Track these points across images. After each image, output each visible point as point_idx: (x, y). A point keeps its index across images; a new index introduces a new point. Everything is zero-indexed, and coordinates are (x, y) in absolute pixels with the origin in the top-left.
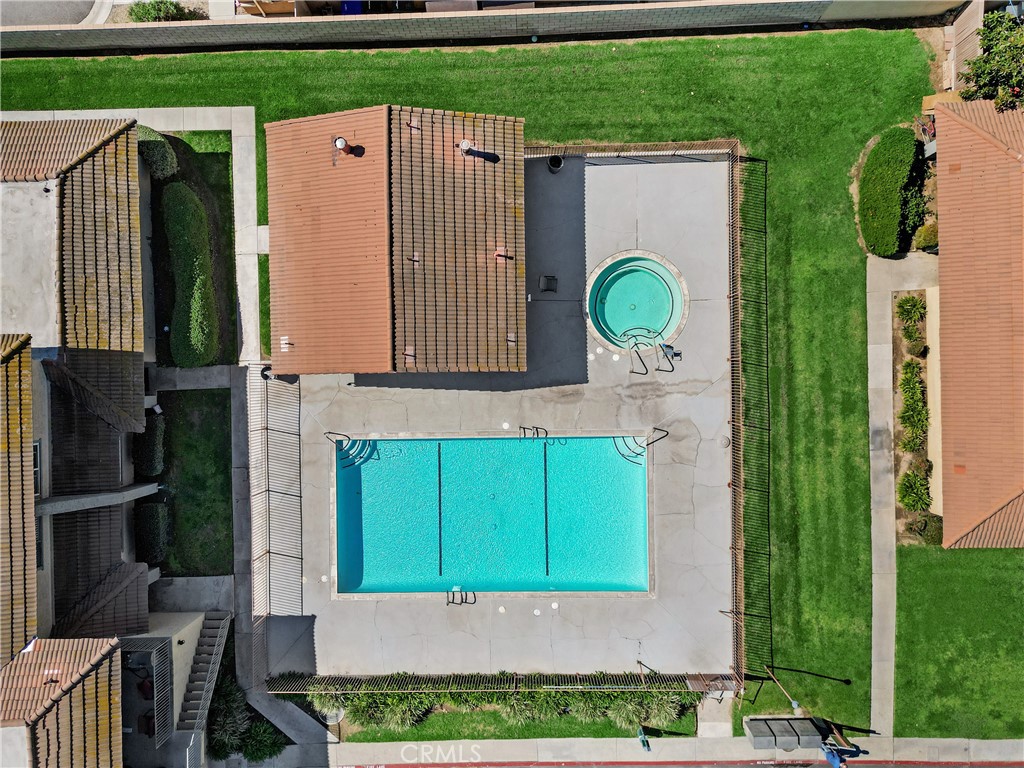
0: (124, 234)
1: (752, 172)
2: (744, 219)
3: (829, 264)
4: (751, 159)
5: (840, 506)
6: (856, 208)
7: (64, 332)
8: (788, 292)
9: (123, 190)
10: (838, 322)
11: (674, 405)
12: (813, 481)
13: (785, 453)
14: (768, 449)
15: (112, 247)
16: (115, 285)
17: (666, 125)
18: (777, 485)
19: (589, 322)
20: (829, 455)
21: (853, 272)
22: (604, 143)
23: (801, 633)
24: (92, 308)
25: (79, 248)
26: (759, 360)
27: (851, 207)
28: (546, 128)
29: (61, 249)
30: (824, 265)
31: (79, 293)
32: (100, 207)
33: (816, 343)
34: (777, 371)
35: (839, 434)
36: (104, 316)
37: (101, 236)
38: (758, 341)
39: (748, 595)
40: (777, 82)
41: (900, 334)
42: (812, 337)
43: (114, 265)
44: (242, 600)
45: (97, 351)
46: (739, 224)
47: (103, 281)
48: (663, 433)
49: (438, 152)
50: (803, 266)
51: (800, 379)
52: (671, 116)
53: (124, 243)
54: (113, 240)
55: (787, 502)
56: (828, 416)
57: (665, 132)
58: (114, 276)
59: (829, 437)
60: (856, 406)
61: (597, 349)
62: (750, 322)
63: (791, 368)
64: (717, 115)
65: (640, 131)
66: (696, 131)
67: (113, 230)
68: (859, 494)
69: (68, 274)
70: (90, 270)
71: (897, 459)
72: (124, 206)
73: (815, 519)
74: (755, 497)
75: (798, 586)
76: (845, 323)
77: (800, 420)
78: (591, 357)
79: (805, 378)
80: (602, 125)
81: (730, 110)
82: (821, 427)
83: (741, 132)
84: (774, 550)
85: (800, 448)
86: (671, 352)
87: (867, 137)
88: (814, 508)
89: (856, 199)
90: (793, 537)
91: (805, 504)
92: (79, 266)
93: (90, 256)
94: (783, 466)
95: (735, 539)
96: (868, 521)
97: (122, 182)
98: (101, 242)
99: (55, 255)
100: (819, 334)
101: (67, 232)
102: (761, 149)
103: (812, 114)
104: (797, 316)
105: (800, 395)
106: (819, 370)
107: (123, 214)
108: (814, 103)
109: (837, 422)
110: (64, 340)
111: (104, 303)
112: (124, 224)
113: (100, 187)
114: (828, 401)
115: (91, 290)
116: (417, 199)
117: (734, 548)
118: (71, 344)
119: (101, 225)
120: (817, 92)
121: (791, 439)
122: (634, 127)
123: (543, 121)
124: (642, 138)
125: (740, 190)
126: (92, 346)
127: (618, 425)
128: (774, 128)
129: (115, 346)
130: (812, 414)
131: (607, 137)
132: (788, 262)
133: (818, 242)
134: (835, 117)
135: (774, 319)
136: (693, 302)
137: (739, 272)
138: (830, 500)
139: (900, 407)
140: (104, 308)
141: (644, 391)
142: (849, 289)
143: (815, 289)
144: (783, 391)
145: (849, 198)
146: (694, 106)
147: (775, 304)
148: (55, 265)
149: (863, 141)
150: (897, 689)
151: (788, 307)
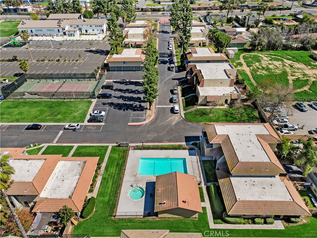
0: (225, 195)
1: (112, 214)
2: (115, 206)
3: (102, 198)
4: (112, 216)
5: (110, 167)
6: (95, 206)
7: (230, 179)
8: (110, 195)
9: (227, 202)
10: (103, 190)
11: (132, 179)
12: (113, 170)
13: (116, 174)
14: (119, 174)
15: (226, 193)
16: (224, 188)
17: (126, 222)
18: (118, 170)
19: (145, 190)
20: (110, 173)
21: (99, 197)
22: (139, 219)
23: (119, 155)
24: (227, 183)
25: (231, 191)
26: (117, 185)
27: (96, 207)
28: (150, 223)
29: (234, 190)
30: (103, 198)
31: (229, 185)
32: (230, 198)
33: (107, 187)
34: (115, 184)
35: (107, 175)
36: (225, 183)
37: (228, 194)
38: (117, 188)
39: (126, 158)
40: (103, 230)
41: (94, 188)
42: (108, 188)
43: (225, 190)
44: (200, 158)
45: (224, 178)
46: (116, 205)
47: (226, 188)
48: (135, 176)
49: (170, 202)
50: (106, 199)
51: (111, 183)
52: (125, 224)
53: (225, 194)
54: (226, 194)
55: (117, 168)
56: (108, 178)
57: (127, 221)
58: (225, 189)
59: (109, 175)
60: (104, 179)
61: (144, 187)
62: (118, 191)
63: (112, 185)
64: (116, 224)
65: (132, 221)
66: (121, 221)
67: (227, 195)
68: (107, 168)
69: (232, 187)
70: (229, 188)
71: (100, 172)
72: (226, 199)
73: (114, 166)
74: (122, 168)
75: (118, 159)
76: (102, 189)
77: (113, 178)
78: (145, 186)
79: (110, 183)
80: (139, 223)
81: (114, 225)
82: (110, 177)
83: (112, 221)
84: (121, 163)
85: (113, 174)
86: (132, 186)
87: (89, 218)
88: (114, 167)
89: (95, 208)
90: (118, 164)
91: (115, 168)
92: (230, 189)
93: (229, 190)
94: (117, 172)
95: (126, 163)
96: (106, 165)
97: (227, 203)
98: (228, 193)
99: (234, 189)
100: (107, 189)
101: (233, 193)
102: (109, 218)
103: (98, 224)
104: (109, 191)
105: (112, 181)
106: (108, 184)
107: (226, 198)
108: (97, 226)
109: (107, 176)
110: (230, 178)
111: (225, 185)
112: (225, 197)
113: (231, 201)
114: (108, 180)
115: (228, 186)
116: (173, 194)
117: (127, 162)
118: (228, 178)
119: (229, 195)
120: (96, 228)
121: (115, 175)
122: (133, 222)
123: (151, 224)
124: (132, 220)
125: (115, 211)
126: (225, 179)
127: (142, 177)
128: (106, 222)
129: (222, 179)
130: (111, 178)
131: (138, 220)
132: (109, 200)
133: (103, 202)
134: (94, 223)
135: (113, 191)
136: (127, 193)
137: (118, 198)
138: (111, 168)
139: (97, 178)
140: (225, 184)
141: (137, 181)
142: (100, 194)
143: (105, 195)
144: (114, 181)
145: (96, 208)
146: (120, 226)
147: (113, 193)
148: (234, 188)
149: (91, 218)
150: (107, 150)
151: (110, 193)
